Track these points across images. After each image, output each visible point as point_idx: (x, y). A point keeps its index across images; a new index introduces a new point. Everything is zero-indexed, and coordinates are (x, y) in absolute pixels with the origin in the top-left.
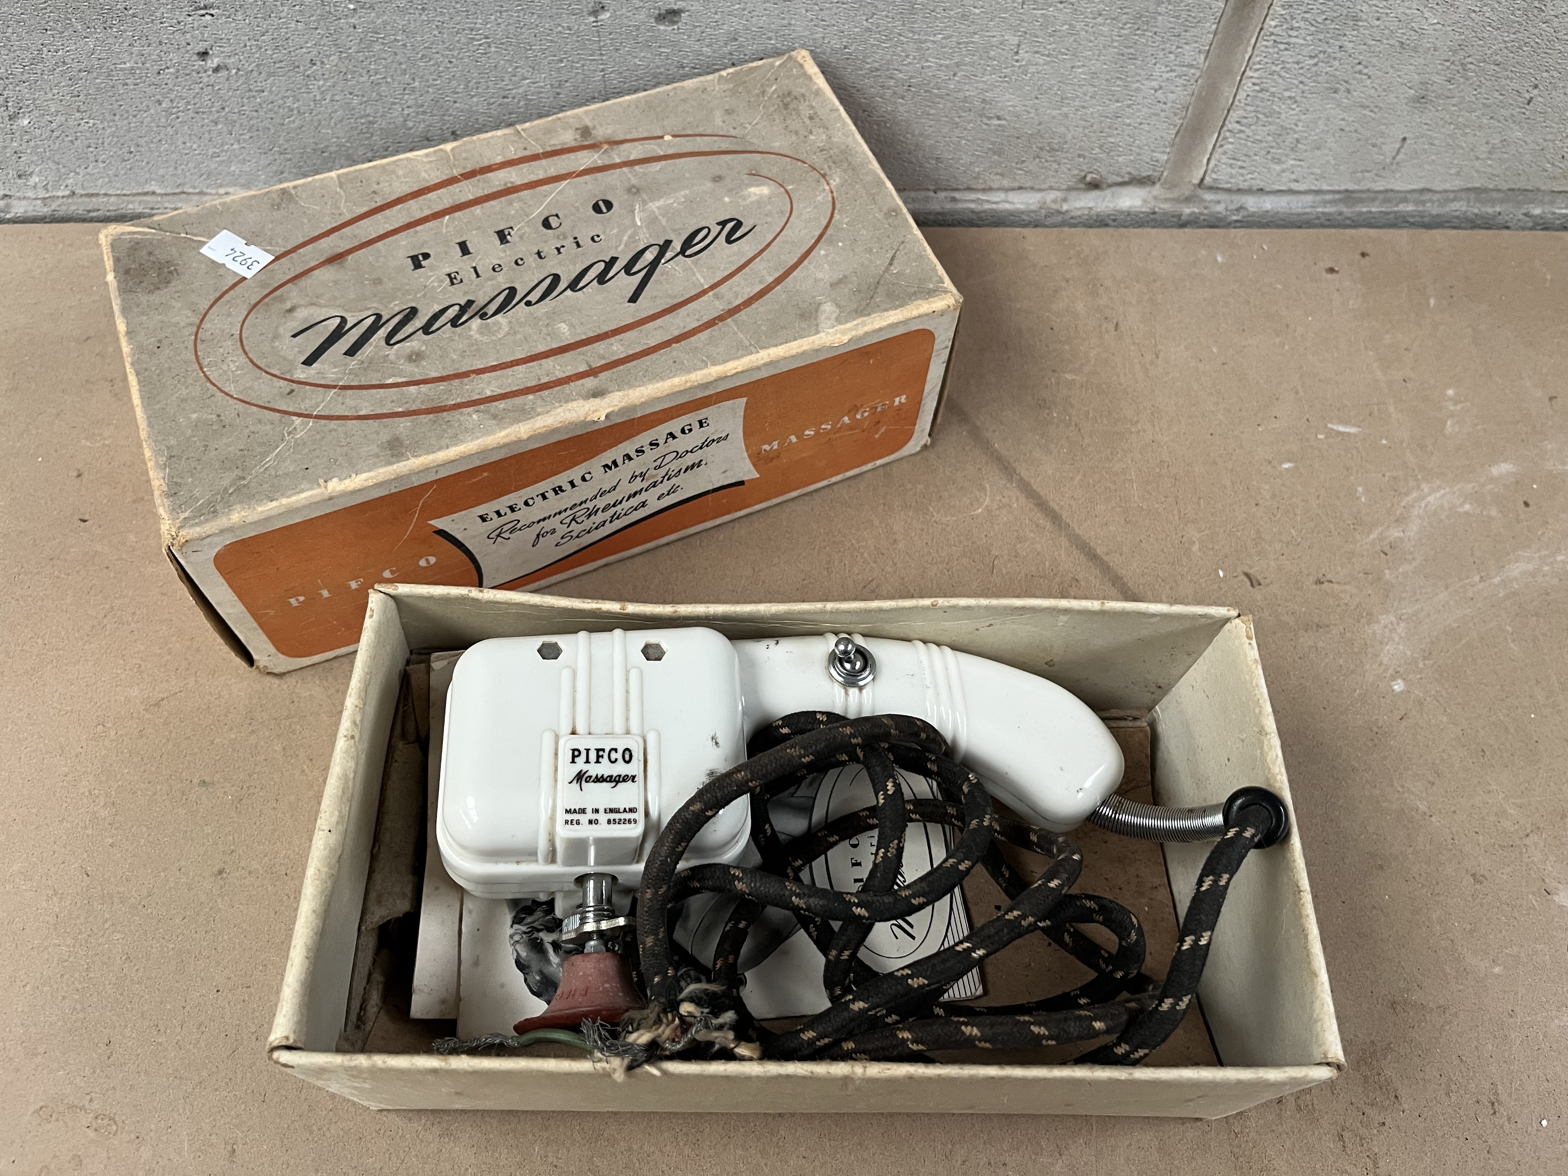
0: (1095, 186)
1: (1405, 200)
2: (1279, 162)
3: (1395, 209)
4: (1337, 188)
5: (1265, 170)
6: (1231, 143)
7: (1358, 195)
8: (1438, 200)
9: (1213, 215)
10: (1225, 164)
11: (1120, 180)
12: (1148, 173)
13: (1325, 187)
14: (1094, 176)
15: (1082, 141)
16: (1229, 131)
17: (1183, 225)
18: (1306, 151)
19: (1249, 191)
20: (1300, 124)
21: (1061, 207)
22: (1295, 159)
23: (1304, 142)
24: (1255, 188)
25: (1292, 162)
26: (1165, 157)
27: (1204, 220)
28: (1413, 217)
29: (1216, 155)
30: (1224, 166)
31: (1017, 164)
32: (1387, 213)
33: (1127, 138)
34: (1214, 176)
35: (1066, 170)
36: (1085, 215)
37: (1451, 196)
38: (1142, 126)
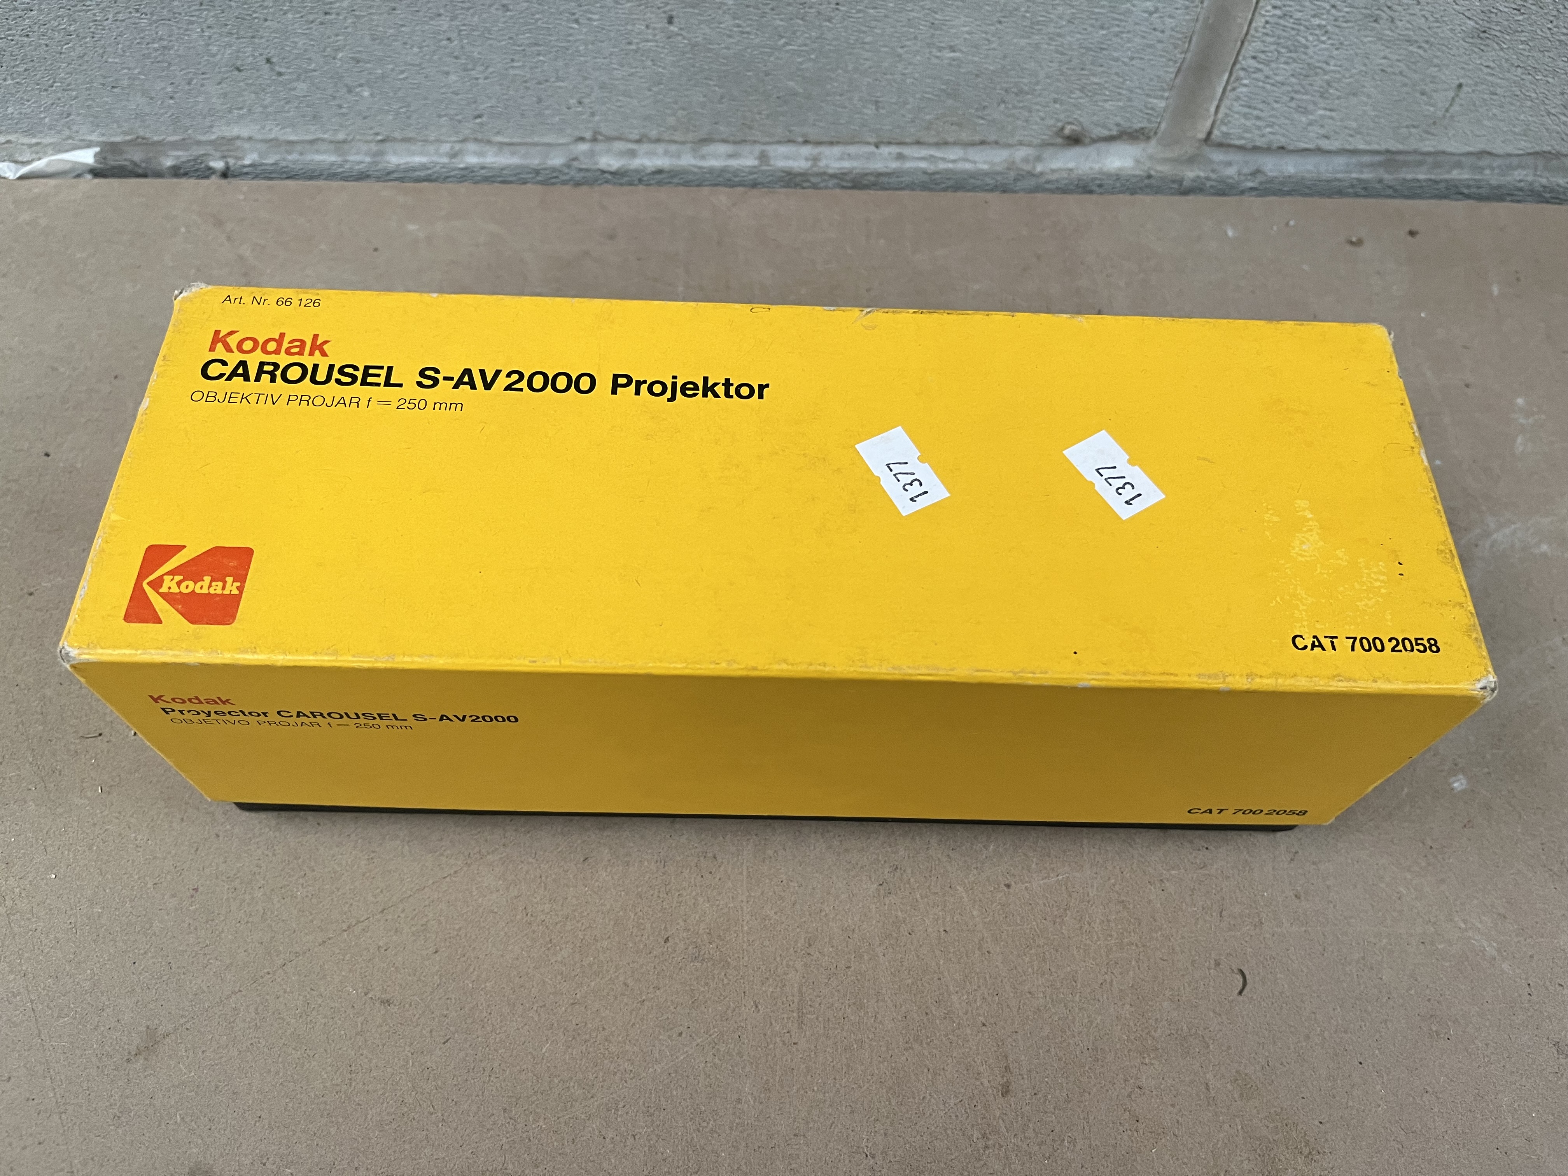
0: (1075, 140)
1: (1459, 165)
2: (1305, 111)
3: (1447, 176)
4: (1375, 147)
5: (1287, 122)
6: (1245, 85)
7: (1401, 157)
8: (1499, 167)
9: (1222, 181)
10: (1238, 113)
11: (1106, 133)
12: (1140, 125)
13: (1362, 147)
14: (1074, 127)
15: (1058, 80)
16: (1243, 69)
17: (1186, 192)
18: (1339, 98)
19: (1268, 150)
20: (1332, 62)
21: (1034, 167)
22: (1325, 109)
23: (1335, 85)
24: (1275, 145)
25: (1321, 112)
26: (1162, 104)
27: (1211, 187)
28: (1468, 187)
29: (1226, 102)
30: (1237, 116)
31: (977, 109)
32: (1436, 182)
33: (1116, 78)
34: (1224, 129)
35: (1038, 119)
36: (1063, 179)
37: (1515, 161)
38: (1134, 62)
